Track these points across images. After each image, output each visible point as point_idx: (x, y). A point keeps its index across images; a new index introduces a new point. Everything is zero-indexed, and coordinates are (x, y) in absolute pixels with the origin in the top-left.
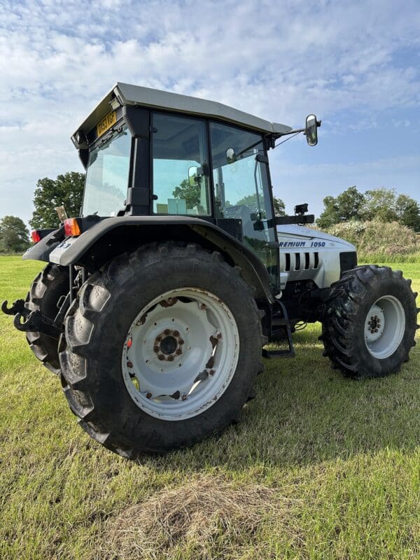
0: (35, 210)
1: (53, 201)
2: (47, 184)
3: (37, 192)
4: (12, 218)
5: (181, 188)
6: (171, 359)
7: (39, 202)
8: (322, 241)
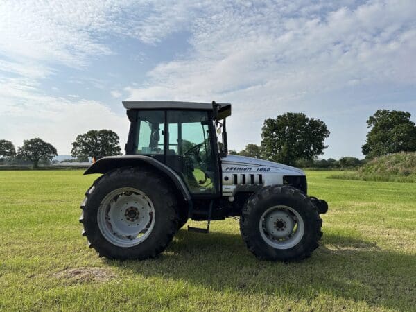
0: (262, 140)
1: (274, 133)
2: (270, 122)
3: (264, 128)
4: (252, 145)
5: (375, 117)
6: (133, 221)
7: (265, 134)
8: (267, 168)
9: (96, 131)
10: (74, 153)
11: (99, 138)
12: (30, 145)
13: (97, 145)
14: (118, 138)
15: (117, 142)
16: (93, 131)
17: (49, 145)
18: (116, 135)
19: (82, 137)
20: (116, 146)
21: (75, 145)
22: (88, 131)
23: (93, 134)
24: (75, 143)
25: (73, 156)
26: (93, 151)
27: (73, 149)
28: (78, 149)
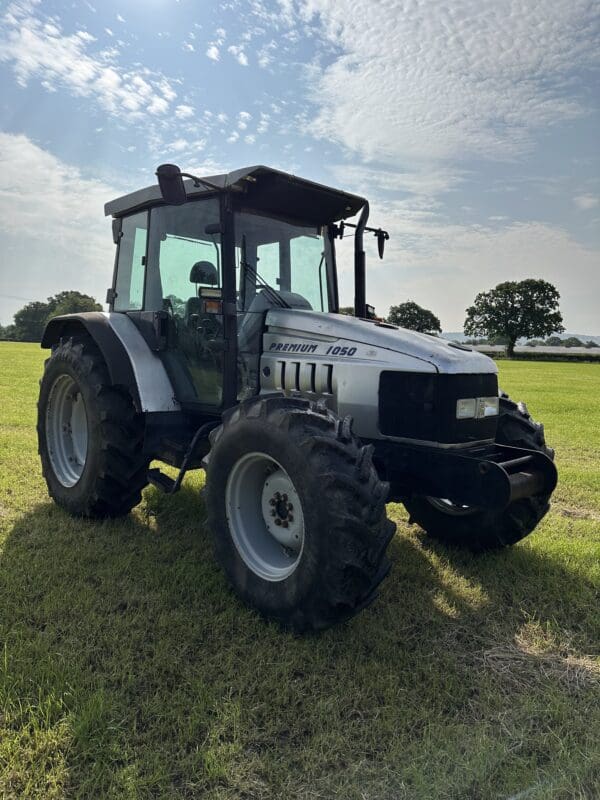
8: (350, 345)
9: (514, 284)
10: (470, 328)
11: (518, 298)
12: (399, 315)
13: (514, 312)
14: (556, 294)
15: (553, 305)
16: (507, 284)
17: (428, 314)
18: (552, 289)
19: (488, 295)
20: (552, 312)
21: (472, 312)
22: (497, 284)
23: (506, 289)
24: (473, 308)
25: (466, 333)
26: (506, 324)
27: (468, 320)
28: (477, 319)
